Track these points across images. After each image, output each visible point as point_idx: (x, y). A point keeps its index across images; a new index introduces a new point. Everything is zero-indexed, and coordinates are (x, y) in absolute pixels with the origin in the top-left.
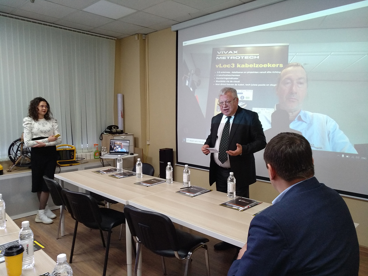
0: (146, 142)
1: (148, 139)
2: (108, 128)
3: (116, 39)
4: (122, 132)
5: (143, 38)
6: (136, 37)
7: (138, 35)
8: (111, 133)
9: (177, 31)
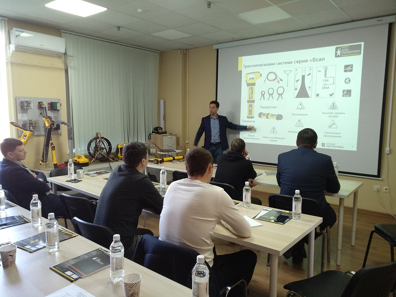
0: (185, 142)
1: (187, 138)
2: (154, 129)
3: (159, 52)
4: (166, 133)
5: (185, 53)
6: (179, 51)
7: (181, 50)
8: (158, 133)
9: (218, 50)
